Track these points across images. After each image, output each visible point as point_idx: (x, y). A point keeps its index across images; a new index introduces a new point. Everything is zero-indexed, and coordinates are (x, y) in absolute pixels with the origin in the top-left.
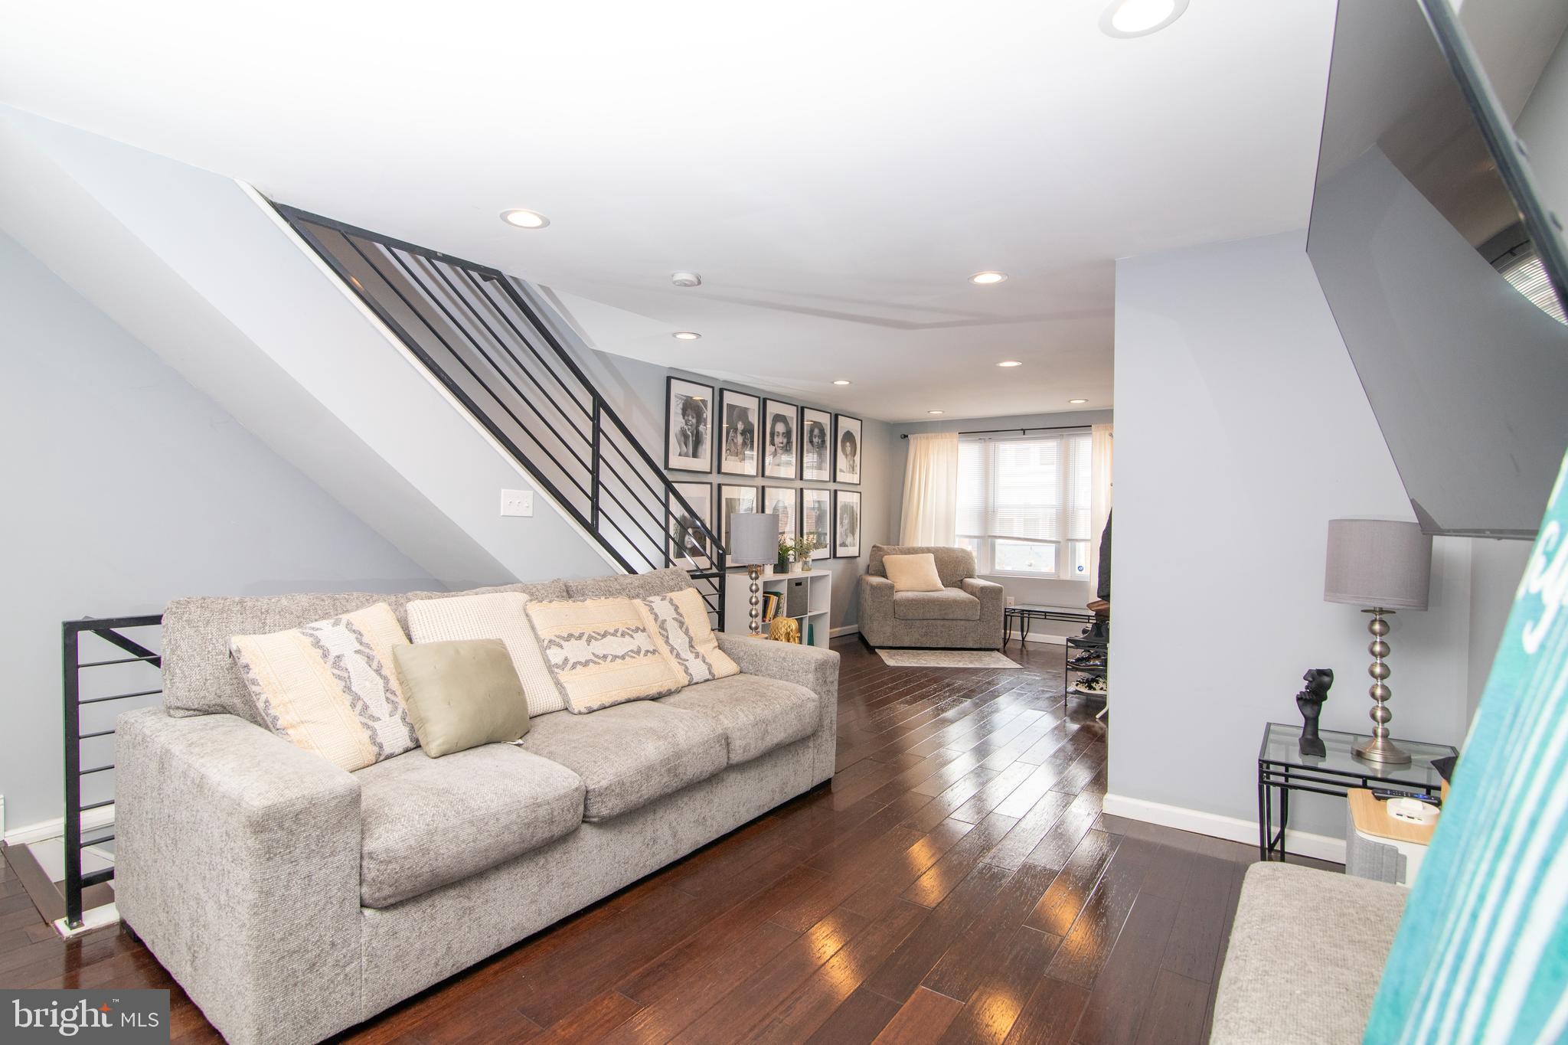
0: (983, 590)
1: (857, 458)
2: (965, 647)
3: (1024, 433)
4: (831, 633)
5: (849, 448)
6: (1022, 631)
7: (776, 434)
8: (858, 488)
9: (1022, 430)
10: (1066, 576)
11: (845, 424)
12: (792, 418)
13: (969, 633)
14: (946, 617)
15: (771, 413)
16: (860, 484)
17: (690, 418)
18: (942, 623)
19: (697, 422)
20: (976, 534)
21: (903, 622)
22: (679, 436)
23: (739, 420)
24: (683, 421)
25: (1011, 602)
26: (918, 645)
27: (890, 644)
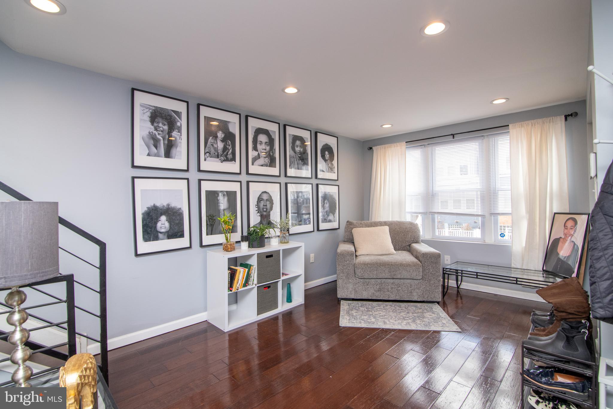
0: (426, 255)
1: (335, 162)
2: (411, 299)
3: (453, 137)
4: (305, 286)
5: (328, 156)
6: (457, 281)
7: (258, 142)
8: (337, 183)
9: (452, 135)
10: (490, 240)
11: (323, 140)
12: (275, 132)
13: (414, 290)
14: (395, 277)
15: (252, 127)
16: (338, 180)
17: (160, 125)
18: (392, 281)
19: (169, 129)
20: (421, 211)
21: (361, 280)
22: (147, 139)
23: (219, 130)
24: (152, 127)
25: (447, 261)
26: (374, 298)
27: (353, 297)
